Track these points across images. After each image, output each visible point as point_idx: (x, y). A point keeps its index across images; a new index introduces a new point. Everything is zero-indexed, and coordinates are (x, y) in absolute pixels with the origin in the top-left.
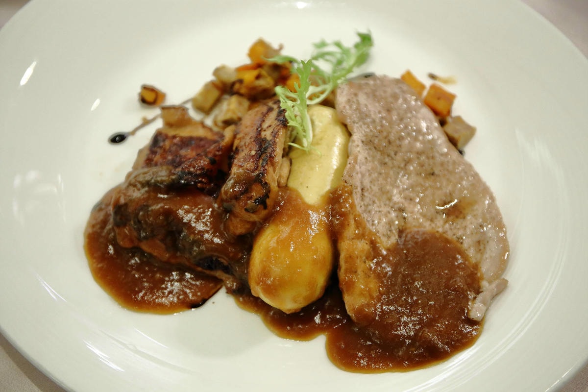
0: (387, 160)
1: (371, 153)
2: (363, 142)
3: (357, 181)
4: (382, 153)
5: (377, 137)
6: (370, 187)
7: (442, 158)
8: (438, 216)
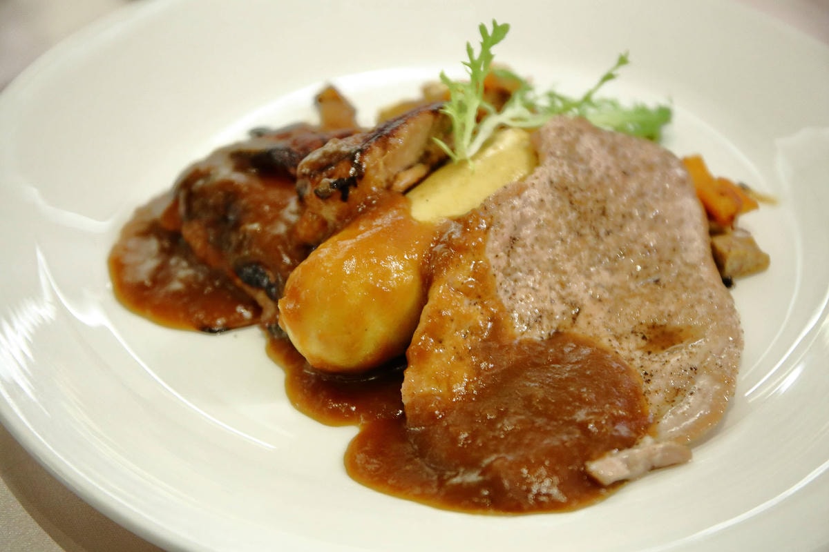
0: (586, 231)
1: (558, 204)
2: (551, 182)
3: (508, 217)
4: (582, 216)
5: (582, 190)
6: (532, 246)
7: (683, 268)
8: (632, 336)
